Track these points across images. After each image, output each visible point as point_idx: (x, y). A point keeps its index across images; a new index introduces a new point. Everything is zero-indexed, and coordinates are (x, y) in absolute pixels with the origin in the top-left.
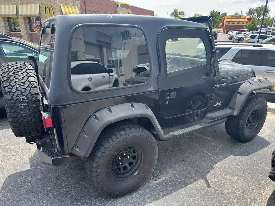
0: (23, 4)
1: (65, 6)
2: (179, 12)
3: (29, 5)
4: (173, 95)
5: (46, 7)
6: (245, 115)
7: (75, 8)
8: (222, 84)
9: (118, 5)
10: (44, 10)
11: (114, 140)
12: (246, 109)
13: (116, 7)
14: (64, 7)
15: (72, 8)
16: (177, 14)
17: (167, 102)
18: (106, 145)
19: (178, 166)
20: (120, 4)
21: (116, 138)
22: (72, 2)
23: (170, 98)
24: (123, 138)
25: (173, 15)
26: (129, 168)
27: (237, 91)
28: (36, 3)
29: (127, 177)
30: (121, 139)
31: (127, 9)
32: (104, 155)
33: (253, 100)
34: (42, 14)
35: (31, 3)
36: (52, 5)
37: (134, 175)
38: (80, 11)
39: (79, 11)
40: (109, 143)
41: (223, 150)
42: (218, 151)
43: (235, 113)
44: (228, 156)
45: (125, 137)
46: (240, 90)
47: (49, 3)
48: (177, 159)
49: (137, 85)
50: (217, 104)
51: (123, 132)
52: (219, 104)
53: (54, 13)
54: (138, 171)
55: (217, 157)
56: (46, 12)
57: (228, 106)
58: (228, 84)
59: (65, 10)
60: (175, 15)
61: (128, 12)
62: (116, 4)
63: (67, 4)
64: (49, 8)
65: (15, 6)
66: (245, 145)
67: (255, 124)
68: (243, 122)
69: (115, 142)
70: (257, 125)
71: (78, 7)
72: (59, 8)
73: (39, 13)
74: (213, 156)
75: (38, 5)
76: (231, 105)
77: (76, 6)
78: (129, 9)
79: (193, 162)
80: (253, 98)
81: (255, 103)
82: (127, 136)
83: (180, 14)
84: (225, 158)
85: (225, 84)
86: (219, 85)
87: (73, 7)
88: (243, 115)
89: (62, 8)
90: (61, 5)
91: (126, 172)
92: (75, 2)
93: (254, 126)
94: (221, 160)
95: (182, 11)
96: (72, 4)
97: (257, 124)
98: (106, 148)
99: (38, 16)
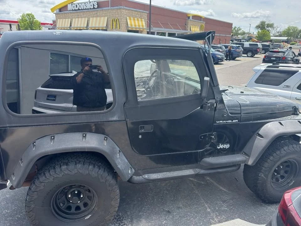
0: (93, 17)
1: (132, 18)
2: (267, 24)
3: (98, 18)
4: (149, 128)
5: (113, 20)
6: (266, 166)
7: (142, 21)
8: (230, 121)
9: (189, 17)
10: (111, 23)
11: (51, 174)
12: (269, 159)
13: (187, 19)
14: (130, 19)
15: (138, 20)
16: (265, 27)
17: (140, 137)
18: (42, 179)
19: (157, 217)
20: (192, 16)
21: (54, 173)
22: (139, 15)
23: (145, 131)
24: (63, 174)
25: (259, 28)
26: (83, 208)
27: (257, 132)
28: (104, 16)
29: (76, 219)
30: (61, 175)
31: (200, 21)
32: (38, 190)
33: (283, 148)
34: (109, 26)
35: (101, 16)
36: (119, 18)
37: (86, 219)
38: (147, 23)
39: (145, 24)
40: (46, 177)
41: (232, 209)
42: (224, 208)
43: (250, 163)
44: (233, 219)
45: (66, 173)
46: (261, 131)
47: (116, 16)
48: (162, 208)
49: (92, 113)
50: (221, 146)
51: (66, 167)
52: (227, 146)
53: (120, 26)
54: (90, 215)
55: (217, 216)
56: (113, 25)
57: (243, 151)
58: (241, 122)
59: (131, 22)
60: (262, 27)
61: (200, 25)
62: (187, 16)
63: (134, 16)
64: (116, 21)
65: (87, 19)
66: (269, 207)
67: (291, 181)
68: (263, 176)
69: (53, 178)
70: (293, 183)
71: (144, 19)
72: (126, 20)
73: (106, 26)
74: (212, 214)
75: (106, 18)
76: (246, 149)
77: (143, 19)
78: (202, 22)
79: (180, 217)
80: (284, 144)
81: (286, 153)
82: (69, 173)
83: (268, 27)
84: (226, 221)
85: (234, 121)
86: (224, 122)
87: (140, 19)
88: (263, 166)
89: (128, 21)
90: (128, 18)
91: (77, 213)
92: (142, 14)
93: (288, 183)
94: (220, 222)
95: (271, 23)
96: (139, 17)
97: (294, 181)
98: (41, 182)
99: (105, 29)
